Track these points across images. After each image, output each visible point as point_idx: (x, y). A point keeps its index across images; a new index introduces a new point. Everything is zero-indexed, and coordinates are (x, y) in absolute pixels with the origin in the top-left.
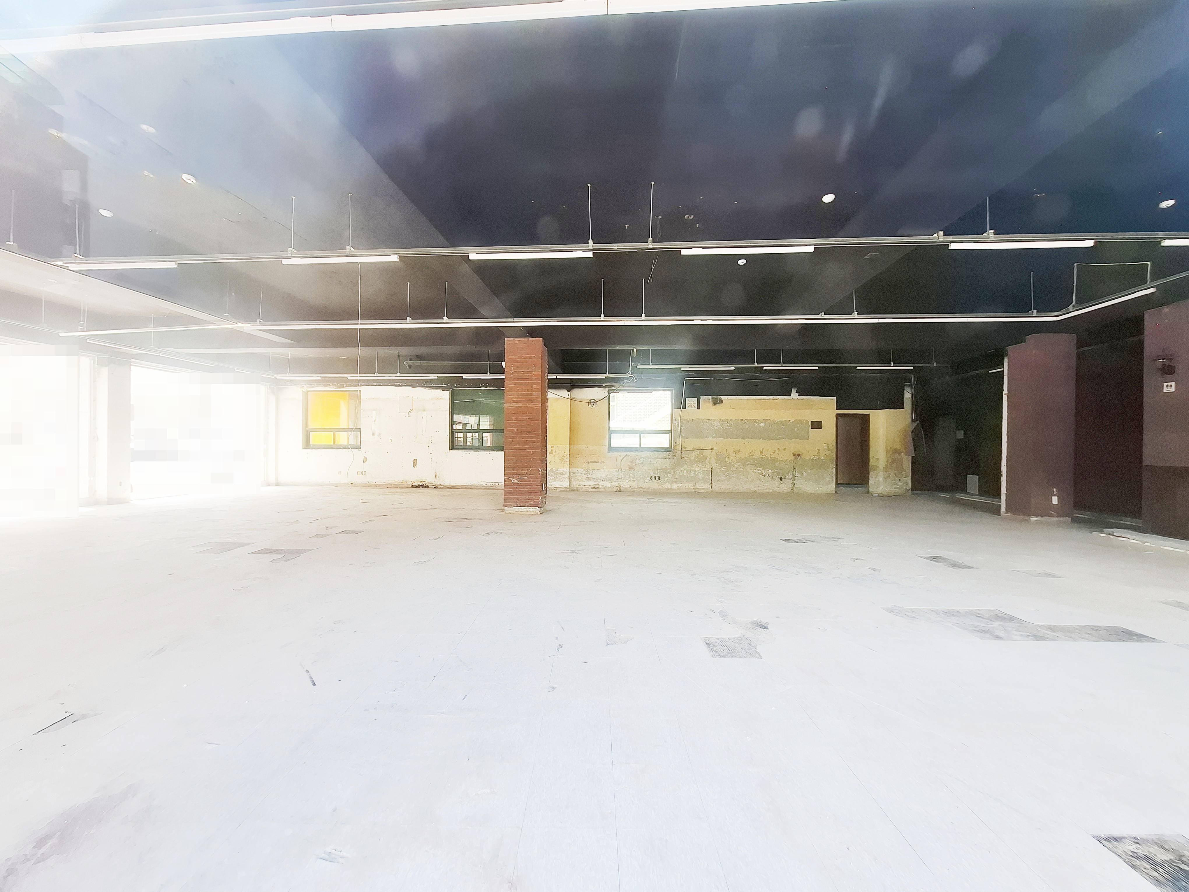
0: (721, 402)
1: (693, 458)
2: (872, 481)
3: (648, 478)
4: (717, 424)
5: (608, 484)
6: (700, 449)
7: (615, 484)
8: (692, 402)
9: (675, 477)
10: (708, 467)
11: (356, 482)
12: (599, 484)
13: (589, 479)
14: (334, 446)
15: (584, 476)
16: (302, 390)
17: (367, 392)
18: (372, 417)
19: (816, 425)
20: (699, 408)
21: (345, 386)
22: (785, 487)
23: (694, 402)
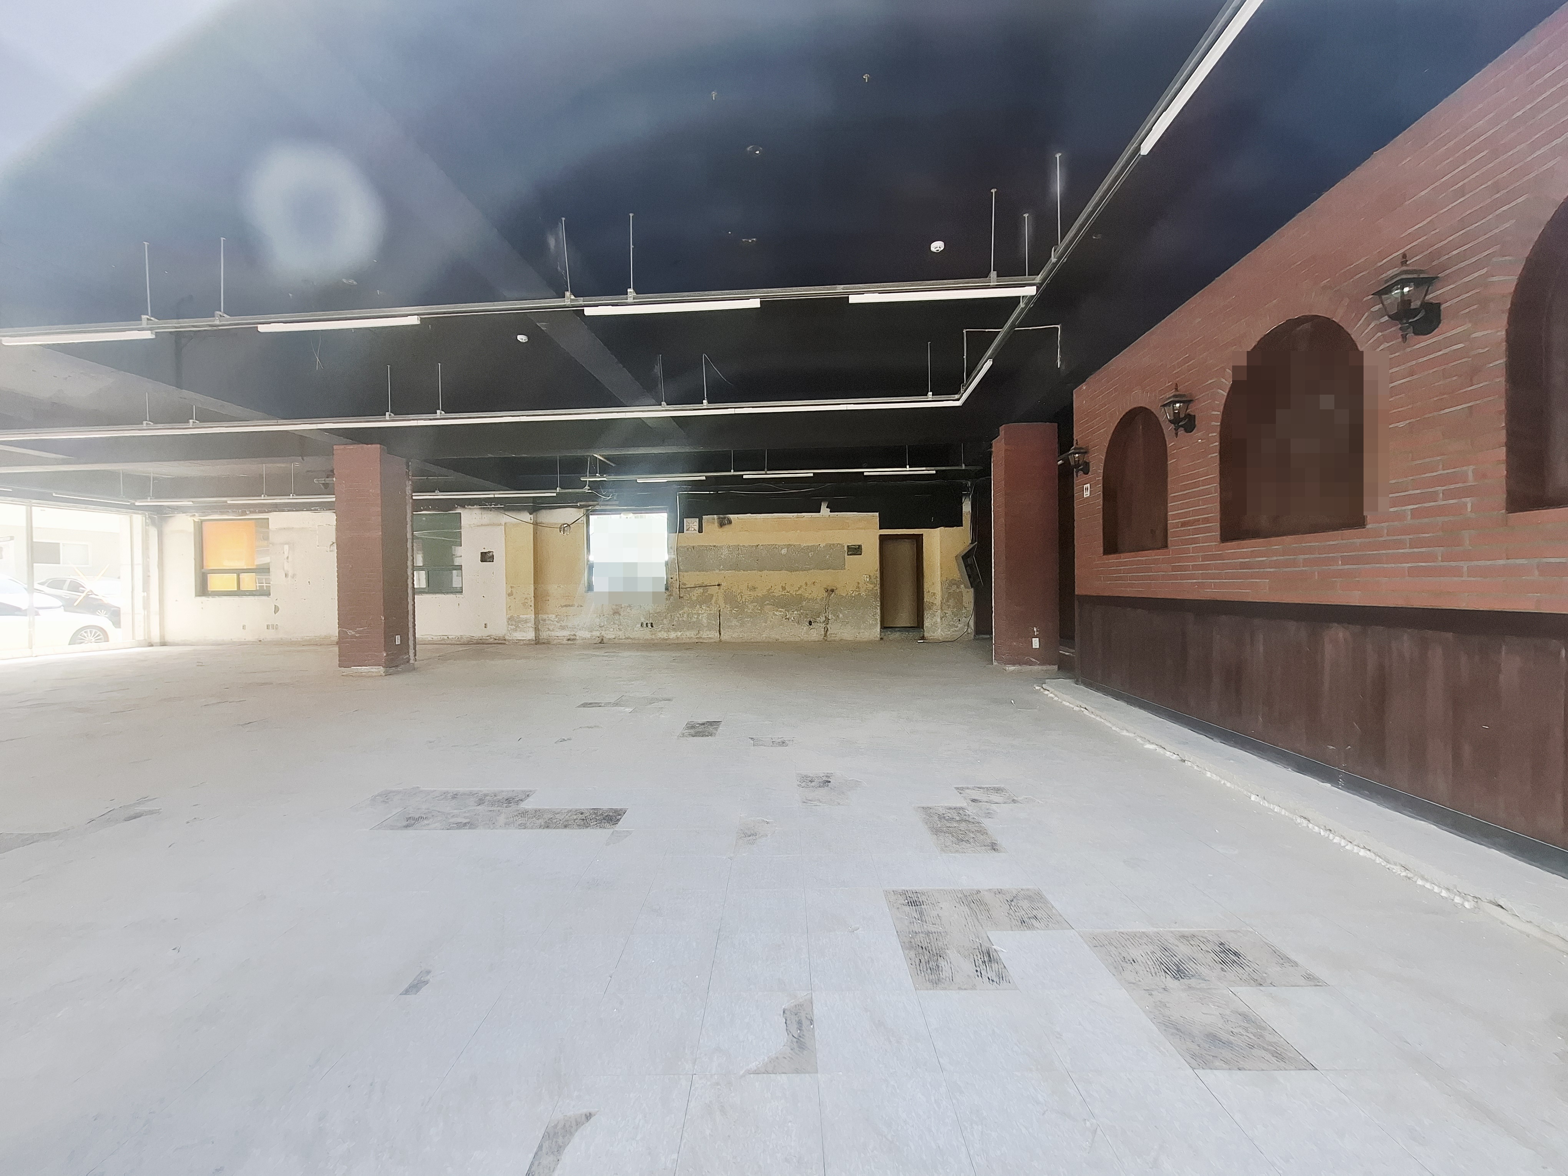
0: (730, 522)
1: (694, 598)
2: (927, 623)
3: (637, 626)
4: (725, 552)
5: (587, 635)
6: (704, 585)
7: (598, 634)
8: (692, 524)
9: (673, 624)
10: (714, 610)
11: (266, 638)
12: (576, 634)
13: (563, 628)
14: (239, 593)
15: (557, 624)
16: (194, 520)
17: (277, 520)
18: (284, 553)
19: (856, 550)
20: (700, 531)
21: (248, 513)
22: (815, 634)
23: (694, 524)
